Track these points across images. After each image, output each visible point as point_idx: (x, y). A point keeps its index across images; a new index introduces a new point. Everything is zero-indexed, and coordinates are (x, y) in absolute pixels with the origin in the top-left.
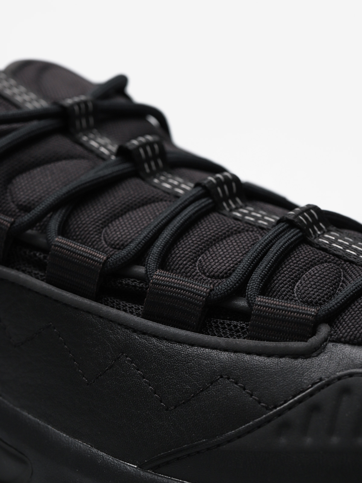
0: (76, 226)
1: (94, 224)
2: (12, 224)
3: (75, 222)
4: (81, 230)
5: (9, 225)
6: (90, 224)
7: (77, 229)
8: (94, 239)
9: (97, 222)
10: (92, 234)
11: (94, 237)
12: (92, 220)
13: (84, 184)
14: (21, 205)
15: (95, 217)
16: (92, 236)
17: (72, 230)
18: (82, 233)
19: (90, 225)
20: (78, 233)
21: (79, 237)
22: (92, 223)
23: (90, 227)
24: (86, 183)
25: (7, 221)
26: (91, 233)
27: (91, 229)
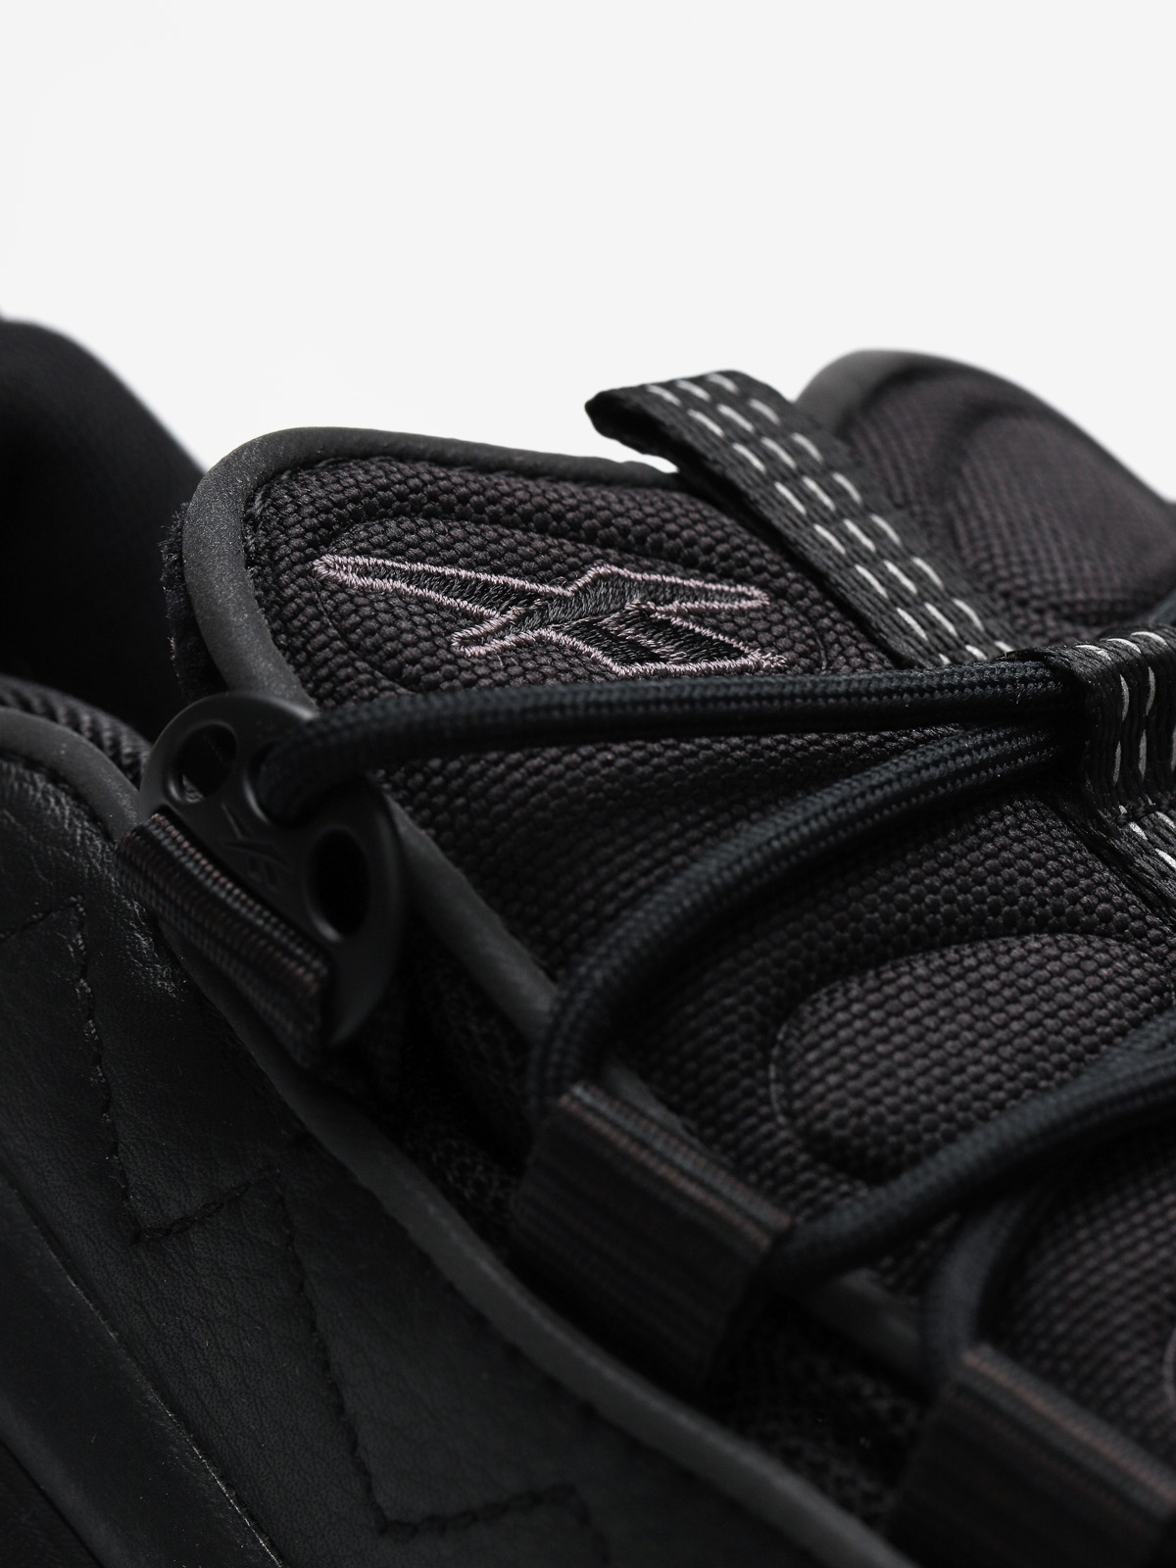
0: (1054, 1292)
1: (1137, 1298)
2: (781, 1238)
3: (1053, 1273)
4: (1077, 1313)
5: (765, 1243)
6: (1119, 1292)
7: (1058, 1310)
8: (1127, 1373)
9: (1154, 1289)
10: (1125, 1346)
11: (1129, 1363)
12: (1132, 1273)
13: (1121, 1099)
14: (825, 1136)
15: (1150, 1263)
16: (1123, 1356)
17: (1038, 1308)
18: (1080, 1330)
19: (1119, 1301)
20: (1060, 1328)
21: (1063, 1348)
22: (1134, 1291)
23: (1122, 1309)
24: (1132, 1095)
25: (757, 1223)
26: (1123, 1337)
27: (1123, 1318)
